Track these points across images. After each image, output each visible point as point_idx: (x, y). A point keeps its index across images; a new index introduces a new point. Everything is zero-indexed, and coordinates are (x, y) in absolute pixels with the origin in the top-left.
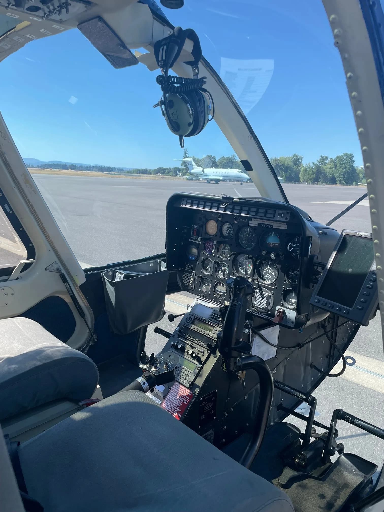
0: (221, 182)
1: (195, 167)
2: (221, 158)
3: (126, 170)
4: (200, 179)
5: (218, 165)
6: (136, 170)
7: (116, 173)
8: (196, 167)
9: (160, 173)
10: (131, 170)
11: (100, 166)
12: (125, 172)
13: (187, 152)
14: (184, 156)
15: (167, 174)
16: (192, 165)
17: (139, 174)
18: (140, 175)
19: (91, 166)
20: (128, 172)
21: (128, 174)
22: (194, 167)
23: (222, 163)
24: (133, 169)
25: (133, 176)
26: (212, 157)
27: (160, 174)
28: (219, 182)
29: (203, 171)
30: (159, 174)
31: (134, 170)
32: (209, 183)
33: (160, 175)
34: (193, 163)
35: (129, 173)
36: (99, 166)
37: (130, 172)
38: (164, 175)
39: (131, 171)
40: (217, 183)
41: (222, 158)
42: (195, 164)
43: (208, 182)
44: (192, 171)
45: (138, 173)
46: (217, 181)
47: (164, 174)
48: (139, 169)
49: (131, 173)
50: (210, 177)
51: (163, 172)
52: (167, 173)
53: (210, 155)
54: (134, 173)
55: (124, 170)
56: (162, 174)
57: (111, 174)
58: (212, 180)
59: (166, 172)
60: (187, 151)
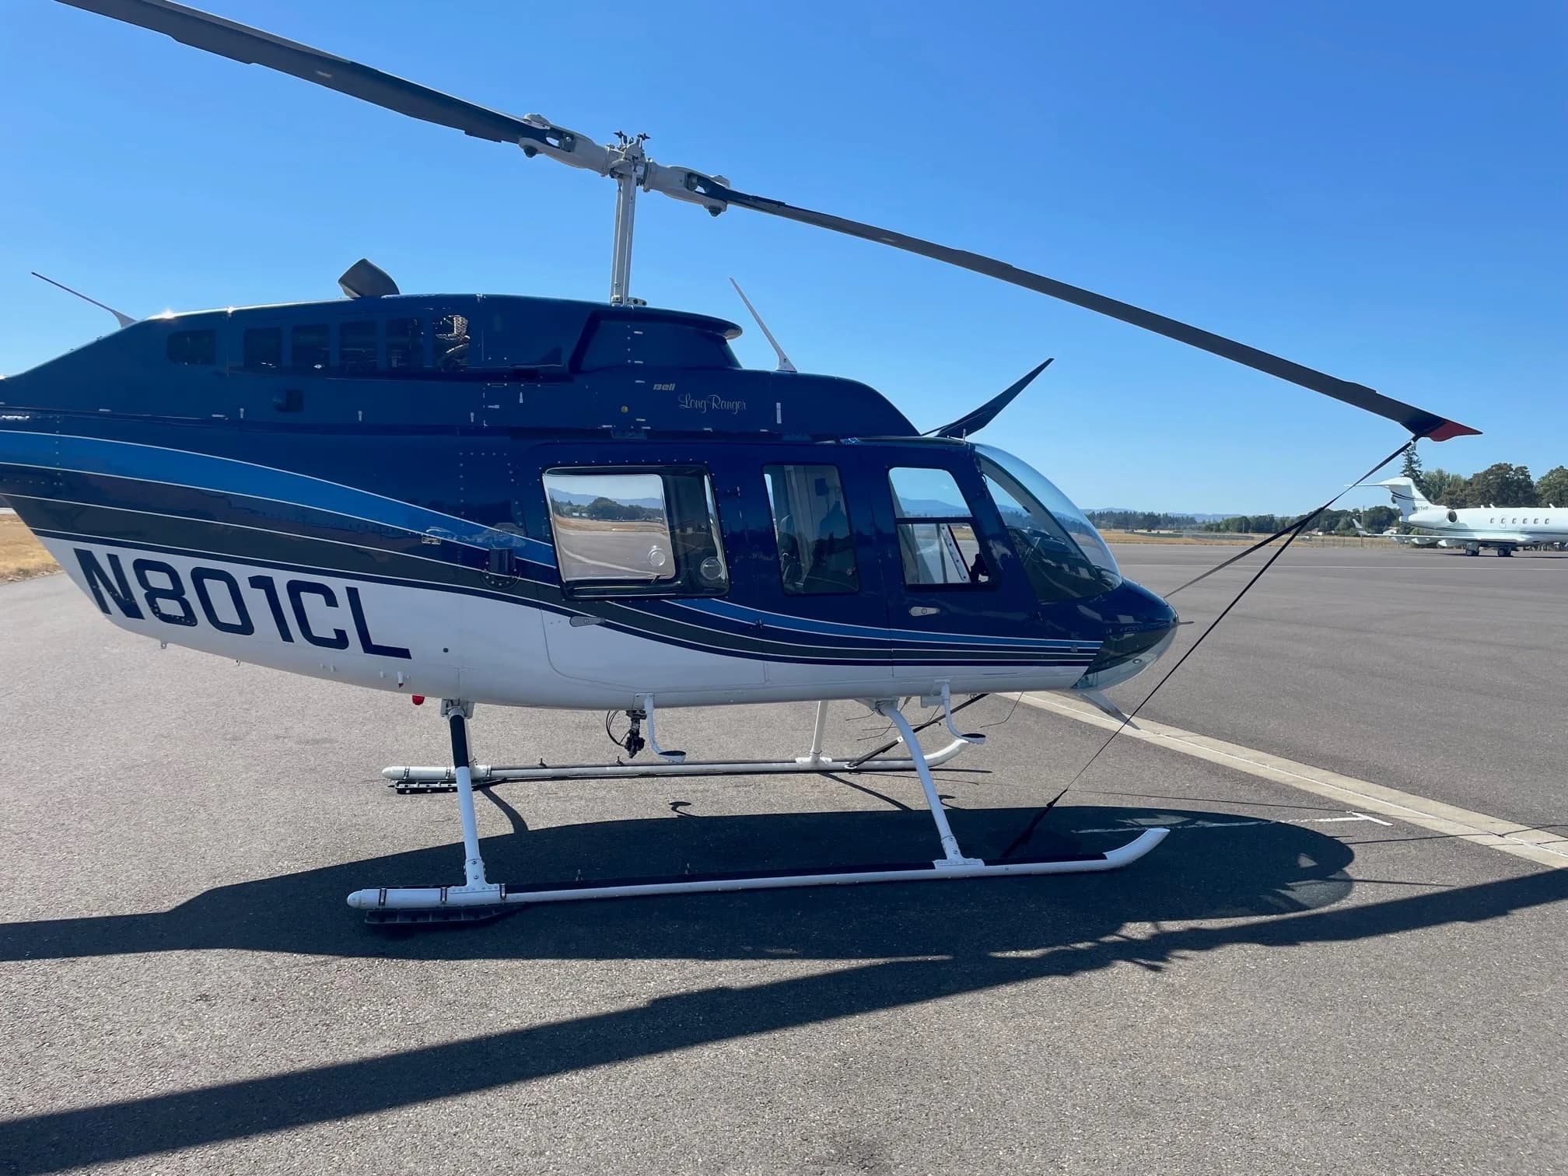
0: (1521, 551)
1: (1425, 506)
2: (1552, 472)
3: (1204, 522)
4: (1440, 543)
5: (1537, 496)
6: (1235, 520)
7: (1171, 532)
8: (1427, 503)
9: (1317, 529)
10: (1219, 521)
11: (1123, 512)
12: (1199, 528)
13: (1415, 458)
14: (1405, 471)
15: (1343, 529)
16: (1412, 499)
17: (1246, 532)
18: (1250, 535)
19: (1093, 513)
20: (1209, 528)
21: (1208, 534)
22: (1417, 504)
23: (1556, 488)
24: (1225, 518)
25: (1223, 538)
26: (1512, 470)
27: (1319, 531)
28: (1513, 553)
29: (1452, 517)
30: (1314, 532)
31: (1228, 520)
32: (1475, 554)
33: (1320, 533)
34: (1416, 493)
35: (1212, 530)
36: (1118, 512)
37: (1214, 527)
38: (1332, 534)
39: (1218, 525)
40: (1507, 555)
41: (1557, 470)
42: (1422, 497)
43: (1469, 553)
44: (1412, 518)
45: (1240, 531)
46: (1506, 548)
47: (1333, 532)
48: (1245, 517)
49: (1218, 530)
50: (1479, 536)
51: (1329, 524)
52: (1346, 526)
53: (1505, 464)
54: (1227, 529)
55: (1199, 520)
56: (1327, 531)
57: (1158, 535)
58: (1485, 544)
59: (1341, 524)
60: (1414, 453)
